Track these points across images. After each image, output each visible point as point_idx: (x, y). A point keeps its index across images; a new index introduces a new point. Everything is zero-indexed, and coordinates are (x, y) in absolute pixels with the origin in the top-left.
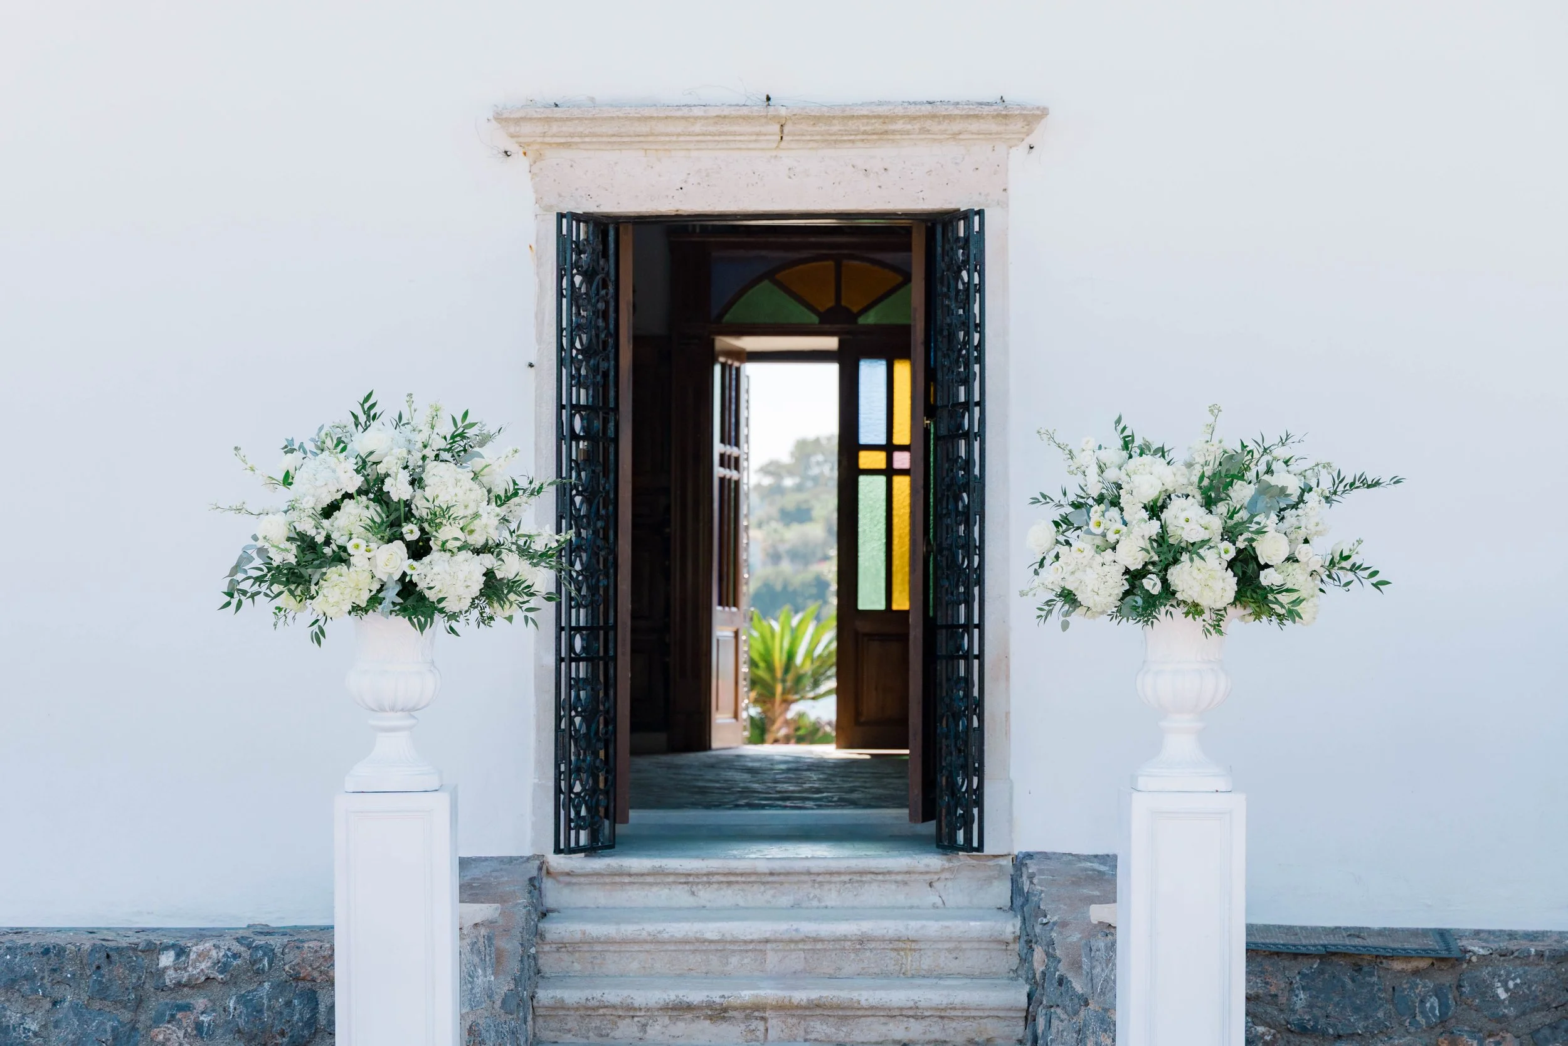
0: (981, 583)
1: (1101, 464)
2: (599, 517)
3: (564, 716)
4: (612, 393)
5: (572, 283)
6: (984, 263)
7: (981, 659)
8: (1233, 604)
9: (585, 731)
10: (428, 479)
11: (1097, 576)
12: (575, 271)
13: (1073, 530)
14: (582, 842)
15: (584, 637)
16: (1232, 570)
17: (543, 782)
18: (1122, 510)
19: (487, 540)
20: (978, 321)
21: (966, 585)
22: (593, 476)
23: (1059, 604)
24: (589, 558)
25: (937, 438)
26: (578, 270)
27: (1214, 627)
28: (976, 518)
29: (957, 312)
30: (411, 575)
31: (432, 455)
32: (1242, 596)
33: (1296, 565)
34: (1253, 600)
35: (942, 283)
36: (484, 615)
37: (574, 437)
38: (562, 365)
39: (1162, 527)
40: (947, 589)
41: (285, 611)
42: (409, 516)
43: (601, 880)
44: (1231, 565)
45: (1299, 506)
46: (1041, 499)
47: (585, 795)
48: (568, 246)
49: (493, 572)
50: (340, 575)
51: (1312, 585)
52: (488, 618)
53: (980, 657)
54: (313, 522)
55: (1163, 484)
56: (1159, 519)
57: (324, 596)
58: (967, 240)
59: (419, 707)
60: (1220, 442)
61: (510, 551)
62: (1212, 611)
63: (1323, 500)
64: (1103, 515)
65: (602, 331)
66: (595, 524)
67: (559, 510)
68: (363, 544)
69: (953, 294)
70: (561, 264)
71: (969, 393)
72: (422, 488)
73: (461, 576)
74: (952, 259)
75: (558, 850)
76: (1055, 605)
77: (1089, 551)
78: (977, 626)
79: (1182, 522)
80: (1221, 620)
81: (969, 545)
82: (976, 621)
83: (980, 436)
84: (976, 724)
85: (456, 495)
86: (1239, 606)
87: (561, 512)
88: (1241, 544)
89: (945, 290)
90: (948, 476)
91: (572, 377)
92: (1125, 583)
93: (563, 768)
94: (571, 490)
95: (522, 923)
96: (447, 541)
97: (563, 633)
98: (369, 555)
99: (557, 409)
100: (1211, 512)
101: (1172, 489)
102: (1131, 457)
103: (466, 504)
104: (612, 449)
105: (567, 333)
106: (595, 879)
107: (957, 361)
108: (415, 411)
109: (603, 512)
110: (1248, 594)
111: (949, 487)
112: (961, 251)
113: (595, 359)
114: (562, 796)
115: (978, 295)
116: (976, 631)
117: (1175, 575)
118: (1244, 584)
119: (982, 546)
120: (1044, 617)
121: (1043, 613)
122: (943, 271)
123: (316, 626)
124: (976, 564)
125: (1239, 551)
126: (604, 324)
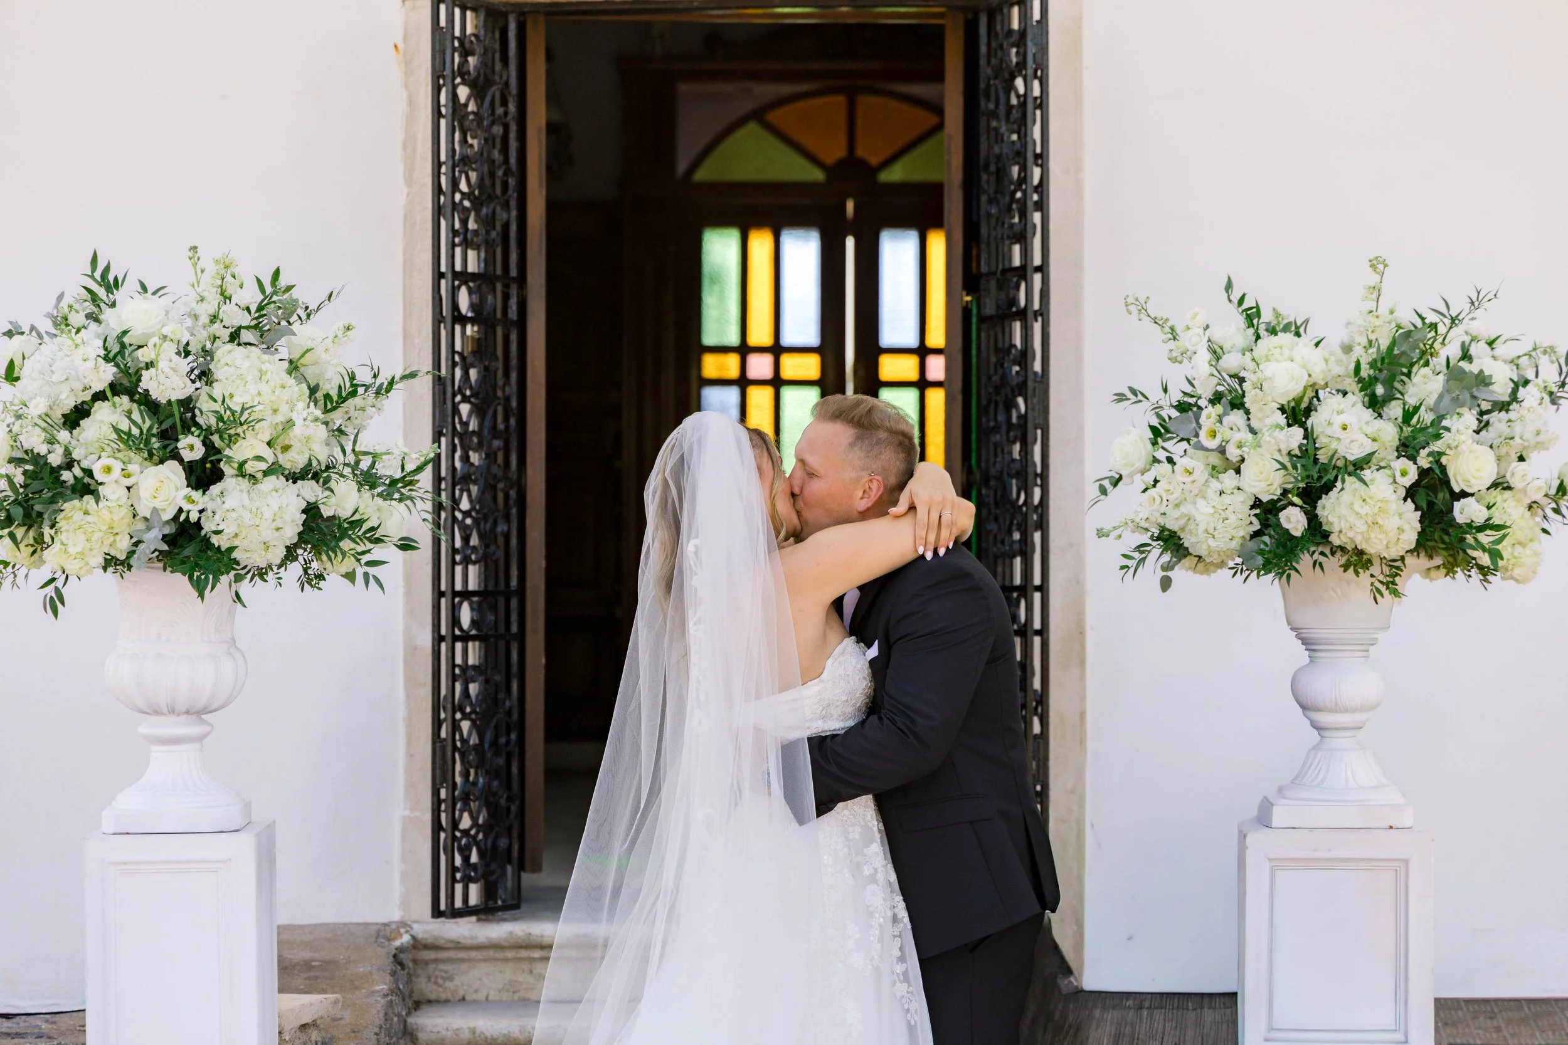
0: (1044, 527)
1: (1216, 347)
2: (495, 433)
3: (445, 720)
4: (514, 257)
5: (454, 96)
6: (1047, 67)
7: (1045, 636)
8: (1415, 551)
9: (477, 741)
10: (219, 370)
11: (1212, 511)
12: (458, 80)
13: (1175, 440)
14: (473, 900)
15: (475, 606)
16: (1413, 501)
17: (418, 814)
18: (1247, 412)
19: (310, 460)
20: (1038, 150)
21: (1023, 529)
22: (487, 374)
23: (1156, 552)
24: (482, 492)
25: (982, 319)
26: (463, 79)
27: (1387, 585)
28: (1036, 434)
29: (1009, 137)
30: (188, 512)
31: (225, 334)
32: (1428, 540)
33: (1507, 493)
34: (1443, 546)
35: (988, 97)
36: (310, 572)
37: (459, 319)
38: (439, 214)
39: (1306, 437)
40: (995, 536)
41: (14, 566)
42: (189, 424)
43: (499, 955)
44: (1411, 493)
45: (1511, 407)
46: (1129, 395)
47: (477, 833)
48: (448, 43)
49: (318, 508)
50: (86, 513)
51: (1531, 523)
52: (316, 577)
53: (1043, 632)
54: (43, 434)
55: (1310, 376)
56: (1302, 425)
57: (63, 544)
58: (1023, 33)
59: (211, 709)
60: (1392, 312)
61: (342, 476)
62: (1384, 561)
63: (1547, 398)
64: (1220, 422)
65: (499, 167)
66: (490, 444)
67: (437, 424)
68: (117, 466)
69: (1002, 111)
70: (437, 69)
71: (1026, 254)
72: (209, 383)
73: (268, 513)
74: (1001, 61)
75: (437, 913)
76: (1149, 552)
77: (1201, 473)
78: (1039, 588)
79: (1336, 430)
80: (1397, 575)
81: (1026, 472)
82: (1037, 581)
83: (1042, 315)
84: (1037, 728)
85: (259, 394)
86: (1422, 555)
87: (439, 426)
88: (1424, 461)
89: (991, 106)
90: (996, 372)
91: (455, 233)
92: (1255, 520)
93: (443, 794)
94: (454, 395)
95: (379, 1019)
96: (245, 462)
97: (443, 600)
98: (128, 482)
99: (433, 279)
100: (1380, 416)
101: (1322, 383)
102: (1258, 337)
103: (275, 407)
104: (514, 337)
105: (447, 169)
106: (491, 953)
107: (1009, 209)
108: (202, 271)
109: (501, 426)
110: (1436, 537)
111: (998, 389)
112: (1014, 50)
113: (488, 207)
114: (443, 835)
115: (1038, 112)
116: (1037, 596)
117: (1331, 508)
118: (1431, 522)
119: (1045, 474)
120: (1132, 570)
121: (1132, 563)
122: (989, 80)
123: (51, 587)
124: (1036, 499)
125: (1423, 473)
126: (501, 158)
